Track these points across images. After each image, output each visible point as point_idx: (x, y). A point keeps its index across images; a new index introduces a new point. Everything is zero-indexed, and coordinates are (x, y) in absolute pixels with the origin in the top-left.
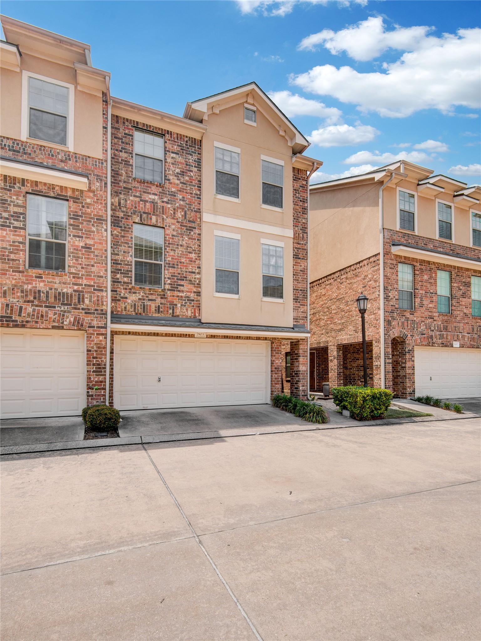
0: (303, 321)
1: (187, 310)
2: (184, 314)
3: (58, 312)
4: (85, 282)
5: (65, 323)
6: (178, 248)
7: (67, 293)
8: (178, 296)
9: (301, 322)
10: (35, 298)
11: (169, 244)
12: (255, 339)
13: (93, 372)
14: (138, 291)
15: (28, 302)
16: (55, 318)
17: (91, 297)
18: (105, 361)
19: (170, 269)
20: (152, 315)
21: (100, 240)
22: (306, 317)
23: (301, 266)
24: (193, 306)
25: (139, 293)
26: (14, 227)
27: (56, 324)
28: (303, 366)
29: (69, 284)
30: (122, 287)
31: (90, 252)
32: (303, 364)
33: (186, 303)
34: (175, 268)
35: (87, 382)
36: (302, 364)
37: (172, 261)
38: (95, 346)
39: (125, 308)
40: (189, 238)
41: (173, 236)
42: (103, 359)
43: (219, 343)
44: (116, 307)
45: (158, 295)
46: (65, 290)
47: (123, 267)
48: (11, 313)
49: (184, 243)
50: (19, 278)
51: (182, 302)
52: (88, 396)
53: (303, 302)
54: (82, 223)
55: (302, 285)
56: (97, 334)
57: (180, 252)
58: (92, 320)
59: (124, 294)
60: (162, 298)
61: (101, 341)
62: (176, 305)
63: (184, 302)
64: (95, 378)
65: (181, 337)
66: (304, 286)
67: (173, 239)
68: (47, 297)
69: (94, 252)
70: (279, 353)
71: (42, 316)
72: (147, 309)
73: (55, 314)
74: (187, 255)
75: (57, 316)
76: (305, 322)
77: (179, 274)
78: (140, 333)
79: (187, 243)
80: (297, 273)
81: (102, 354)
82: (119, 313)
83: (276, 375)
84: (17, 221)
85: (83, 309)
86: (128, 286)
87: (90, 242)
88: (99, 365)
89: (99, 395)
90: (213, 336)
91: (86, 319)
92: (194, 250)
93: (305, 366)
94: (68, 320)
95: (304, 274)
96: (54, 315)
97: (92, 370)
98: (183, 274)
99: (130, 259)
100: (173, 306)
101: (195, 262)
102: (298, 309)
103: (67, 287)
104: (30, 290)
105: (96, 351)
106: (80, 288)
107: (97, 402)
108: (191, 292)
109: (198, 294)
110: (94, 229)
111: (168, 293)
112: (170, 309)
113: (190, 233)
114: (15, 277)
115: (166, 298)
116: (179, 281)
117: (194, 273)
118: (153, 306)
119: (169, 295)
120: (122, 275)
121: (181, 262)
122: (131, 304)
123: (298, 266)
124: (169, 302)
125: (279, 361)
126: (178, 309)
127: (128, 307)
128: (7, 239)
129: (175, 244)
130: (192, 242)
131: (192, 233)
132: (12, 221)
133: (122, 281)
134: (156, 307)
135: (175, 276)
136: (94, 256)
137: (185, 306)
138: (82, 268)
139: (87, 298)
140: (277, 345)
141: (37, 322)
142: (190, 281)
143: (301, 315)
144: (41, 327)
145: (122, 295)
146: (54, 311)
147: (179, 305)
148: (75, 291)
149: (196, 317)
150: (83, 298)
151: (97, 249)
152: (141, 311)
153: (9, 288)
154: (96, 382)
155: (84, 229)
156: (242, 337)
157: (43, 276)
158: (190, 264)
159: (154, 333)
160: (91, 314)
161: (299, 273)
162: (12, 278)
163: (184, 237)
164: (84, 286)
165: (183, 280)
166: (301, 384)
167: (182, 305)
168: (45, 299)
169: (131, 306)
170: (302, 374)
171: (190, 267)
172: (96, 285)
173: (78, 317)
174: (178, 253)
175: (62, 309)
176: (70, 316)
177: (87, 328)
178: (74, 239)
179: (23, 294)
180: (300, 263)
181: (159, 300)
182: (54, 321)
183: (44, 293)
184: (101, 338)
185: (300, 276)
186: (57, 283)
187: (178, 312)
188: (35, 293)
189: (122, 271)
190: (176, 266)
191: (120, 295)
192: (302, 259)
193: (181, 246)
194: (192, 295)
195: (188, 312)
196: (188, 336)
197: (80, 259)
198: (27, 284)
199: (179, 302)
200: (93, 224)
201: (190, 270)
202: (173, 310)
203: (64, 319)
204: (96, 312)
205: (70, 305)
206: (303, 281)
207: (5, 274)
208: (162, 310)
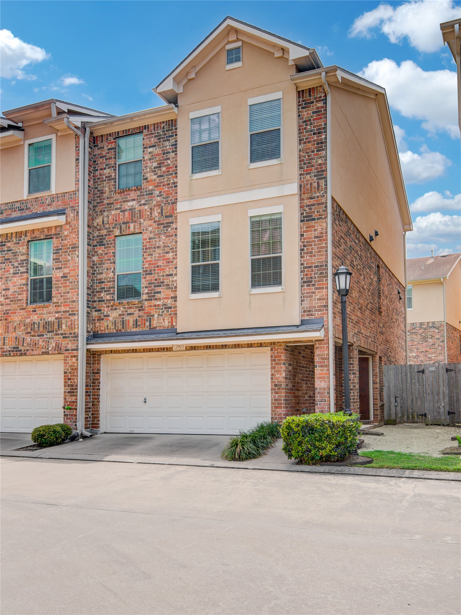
0: (319, 313)
1: (164, 320)
2: (161, 325)
3: (45, 339)
4: (63, 309)
5: (50, 349)
6: (155, 251)
7: (51, 321)
8: (155, 306)
9: (317, 314)
10: (31, 329)
11: (146, 249)
12: (246, 346)
13: (68, 392)
14: (118, 307)
15: (28, 333)
16: (43, 345)
17: (66, 322)
18: (76, 382)
19: (147, 276)
20: (131, 330)
21: (74, 266)
22: (326, 306)
23: (315, 230)
24: (171, 314)
25: (120, 309)
26: (21, 273)
27: (44, 350)
28: (322, 381)
29: (52, 313)
30: (105, 306)
31: (66, 280)
32: (321, 378)
33: (163, 312)
34: (151, 274)
35: (64, 403)
36: (319, 378)
37: (149, 268)
38: (70, 368)
39: (107, 326)
40: (167, 237)
41: (150, 239)
42: (75, 380)
43: (209, 355)
44: (100, 326)
45: (136, 308)
46: (50, 319)
47: (106, 285)
48: (18, 345)
49: (161, 243)
50: (23, 314)
51: (159, 312)
52: (65, 415)
53: (320, 285)
54: (62, 255)
55: (318, 259)
56: (71, 357)
57: (158, 255)
58: (68, 344)
59: (107, 312)
60: (140, 310)
61: (74, 363)
62: (153, 316)
63: (161, 311)
64: (69, 399)
65: (158, 351)
66: (321, 259)
67: (150, 242)
68: (39, 327)
69: (69, 280)
70: (281, 364)
71: (36, 344)
72: (126, 324)
73: (43, 341)
74: (164, 256)
75: (44, 343)
76: (324, 314)
77: (156, 280)
78: (121, 351)
79: (164, 243)
80: (310, 242)
81: (74, 376)
82: (103, 332)
83: (277, 395)
84: (22, 267)
85: (61, 334)
86: (110, 303)
87: (66, 271)
88: (72, 386)
89: (72, 415)
90: (193, 348)
91: (63, 343)
92: (171, 249)
93: (325, 381)
94: (51, 346)
95: (321, 240)
96: (43, 343)
97: (67, 391)
98: (160, 279)
99: (112, 275)
100: (150, 317)
101: (172, 262)
102: (311, 296)
103: (51, 316)
104: (29, 323)
105: (70, 373)
106: (60, 315)
107: (71, 421)
108: (168, 298)
109: (175, 298)
110: (69, 258)
111: (145, 304)
112: (147, 321)
113: (167, 230)
114: (21, 314)
115: (143, 310)
116: (156, 288)
117: (171, 275)
118: (131, 319)
119: (147, 305)
120: (105, 293)
121: (158, 267)
122: (112, 321)
123: (311, 231)
124: (147, 313)
125: (281, 374)
126: (155, 320)
127: (110, 325)
128: (17, 283)
129: (152, 247)
130: (170, 239)
131: (169, 229)
132: (20, 268)
133: (105, 299)
134: (134, 321)
135: (152, 283)
136: (69, 284)
137: (162, 315)
138: (61, 296)
139: (64, 323)
140: (277, 353)
141: (33, 350)
142: (168, 285)
143: (317, 303)
144: (35, 354)
145: (105, 313)
146: (43, 339)
147: (156, 316)
148: (56, 318)
149: (174, 327)
150: (61, 325)
151: (71, 276)
152: (120, 327)
153: (17, 324)
154: (70, 402)
155: (63, 260)
156: (229, 346)
157: (37, 309)
158: (166, 266)
159: (133, 350)
160: (67, 338)
161: (313, 241)
162: (19, 315)
163: (161, 236)
164: (62, 313)
165: (160, 286)
166: (318, 408)
167: (159, 315)
168: (37, 330)
169: (112, 323)
170: (319, 393)
171: (168, 270)
172: (70, 310)
173: (58, 342)
174: (155, 257)
175: (48, 336)
176: (53, 342)
177: (64, 352)
178: (56, 272)
179: (25, 327)
180: (314, 226)
181: (137, 313)
182: (43, 348)
183: (37, 324)
184: (74, 360)
185: (315, 245)
186: (45, 314)
187: (155, 323)
188: (31, 325)
189: (106, 289)
190: (153, 272)
191: (104, 313)
192: (318, 219)
193: (158, 247)
194: (169, 302)
195: (164, 322)
196: (165, 350)
197: (60, 289)
198: (28, 318)
199: (156, 311)
200: (69, 254)
201: (167, 273)
202: (150, 322)
203: (48, 345)
204: (70, 335)
205: (53, 332)
206: (320, 251)
207: (15, 313)
208: (139, 323)
